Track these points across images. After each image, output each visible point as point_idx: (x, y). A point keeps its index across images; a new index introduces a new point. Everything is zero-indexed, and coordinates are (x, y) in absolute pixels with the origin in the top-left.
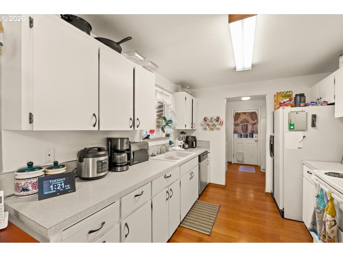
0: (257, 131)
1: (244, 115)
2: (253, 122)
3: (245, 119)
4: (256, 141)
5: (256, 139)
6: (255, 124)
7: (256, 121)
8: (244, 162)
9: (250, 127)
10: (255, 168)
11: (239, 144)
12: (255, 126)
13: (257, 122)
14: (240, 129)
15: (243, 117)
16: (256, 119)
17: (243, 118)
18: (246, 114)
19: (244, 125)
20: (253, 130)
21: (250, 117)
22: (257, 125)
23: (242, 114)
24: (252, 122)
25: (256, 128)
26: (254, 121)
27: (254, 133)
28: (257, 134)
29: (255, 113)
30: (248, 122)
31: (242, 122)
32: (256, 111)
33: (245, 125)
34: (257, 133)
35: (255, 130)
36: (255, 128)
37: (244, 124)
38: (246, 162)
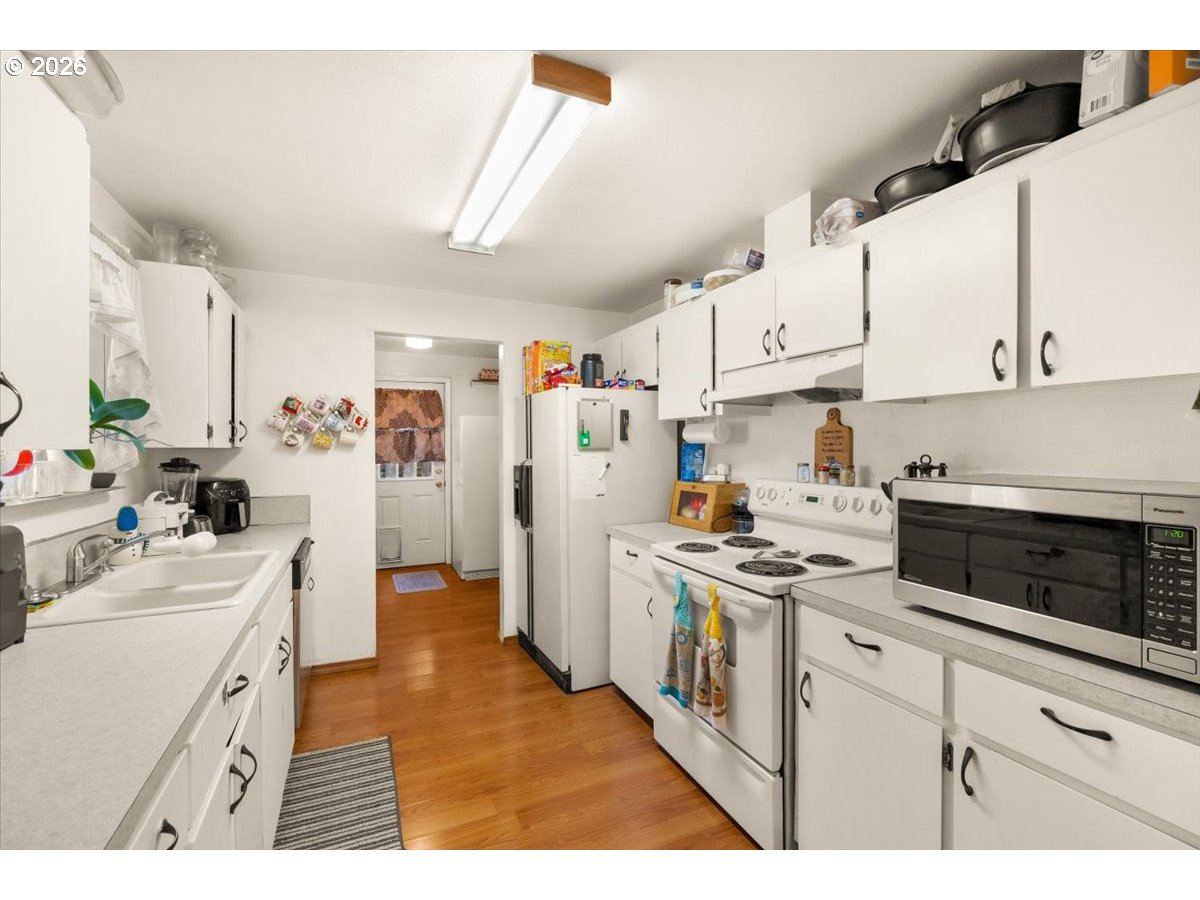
0: (443, 453)
1: (401, 399)
2: (432, 425)
3: (405, 412)
4: (439, 485)
5: (439, 479)
6: (436, 430)
7: (438, 421)
8: (403, 558)
9: (421, 442)
10: (441, 573)
11: (384, 499)
12: (435, 436)
13: (443, 425)
14: (390, 448)
15: (398, 406)
16: (440, 415)
17: (400, 409)
18: (410, 396)
19: (401, 433)
20: (429, 448)
21: (420, 406)
22: (442, 433)
23: (394, 394)
24: (427, 423)
25: (440, 445)
26: (433, 420)
27: (434, 459)
28: (441, 463)
29: (434, 394)
30: (414, 423)
31: (394, 423)
32: (438, 388)
33: (406, 431)
34: (443, 460)
35: (435, 451)
36: (436, 444)
37: (402, 430)
38: (408, 560)
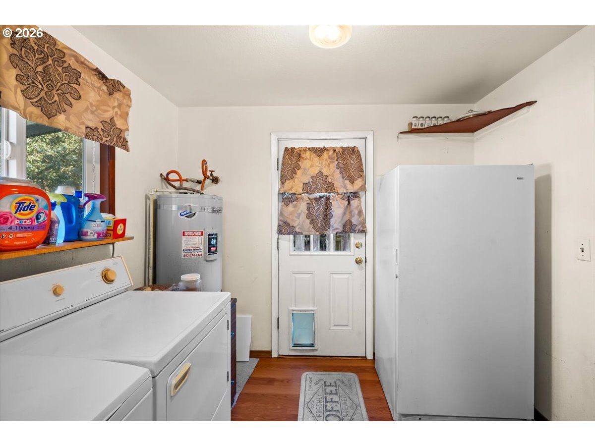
0: (363, 223)
1: (316, 159)
2: (351, 188)
3: (320, 173)
4: (358, 262)
5: (359, 254)
6: (355, 195)
7: (358, 183)
8: (316, 347)
9: (338, 208)
11: (298, 276)
12: (354, 203)
13: (363, 188)
14: (303, 217)
15: (311, 167)
16: (361, 176)
17: (314, 171)
18: (325, 155)
19: (315, 199)
20: (347, 217)
21: (338, 167)
22: (363, 199)
23: (308, 153)
24: (345, 187)
25: (360, 213)
26: (352, 182)
27: (353, 231)
28: (362, 236)
29: (353, 150)
30: (330, 187)
31: (307, 188)
32: (359, 145)
33: (321, 197)
34: (363, 231)
35: (354, 221)
36: (356, 212)
37: (316, 195)
38: (323, 349)
